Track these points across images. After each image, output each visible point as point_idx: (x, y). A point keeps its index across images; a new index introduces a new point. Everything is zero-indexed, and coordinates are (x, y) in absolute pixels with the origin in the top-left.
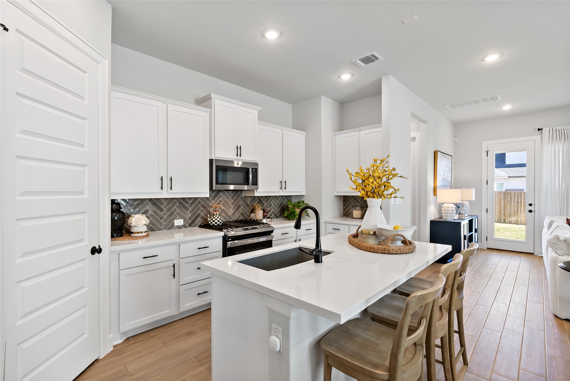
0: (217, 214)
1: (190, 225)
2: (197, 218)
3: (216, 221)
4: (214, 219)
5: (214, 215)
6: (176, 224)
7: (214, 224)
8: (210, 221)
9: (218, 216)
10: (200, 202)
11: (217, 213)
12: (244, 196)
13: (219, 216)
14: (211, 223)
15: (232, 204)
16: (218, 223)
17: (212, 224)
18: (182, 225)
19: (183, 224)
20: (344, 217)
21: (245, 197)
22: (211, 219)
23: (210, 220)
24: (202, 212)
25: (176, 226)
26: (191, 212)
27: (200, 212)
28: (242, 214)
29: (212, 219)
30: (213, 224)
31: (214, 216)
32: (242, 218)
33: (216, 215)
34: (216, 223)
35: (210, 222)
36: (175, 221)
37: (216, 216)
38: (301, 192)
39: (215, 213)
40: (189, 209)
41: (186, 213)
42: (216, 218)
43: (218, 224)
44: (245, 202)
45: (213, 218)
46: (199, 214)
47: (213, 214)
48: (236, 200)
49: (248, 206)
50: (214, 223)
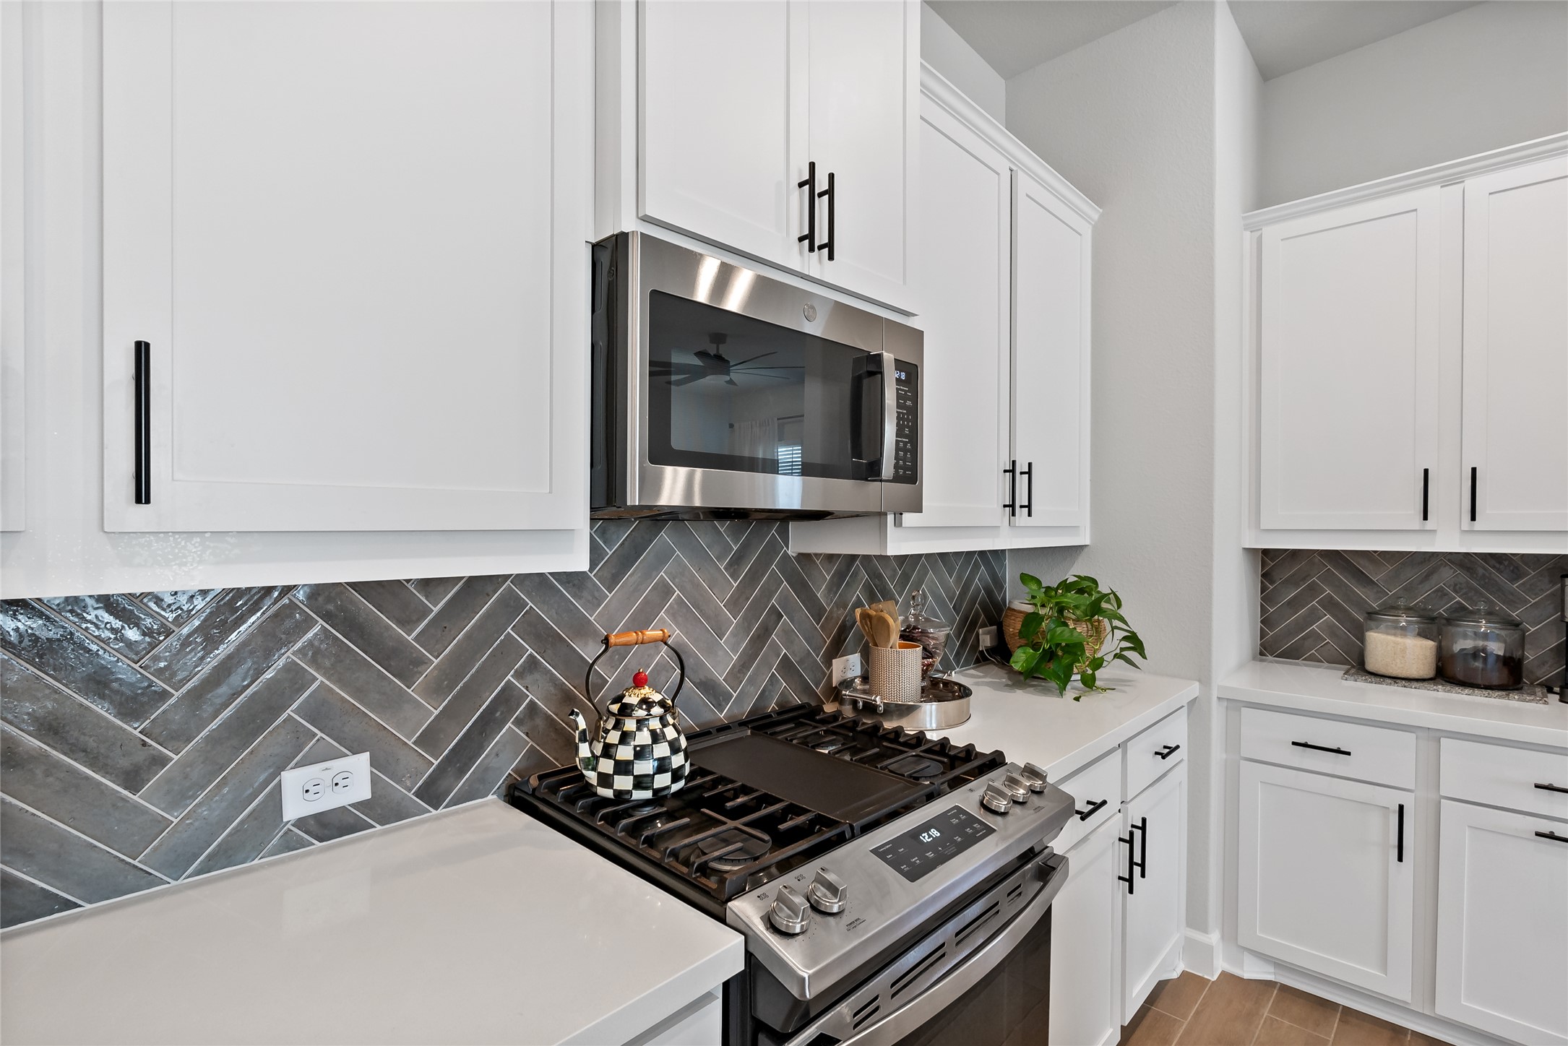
0: (646, 702)
1: (432, 794)
2: (488, 724)
3: (644, 767)
4: (625, 753)
5: (626, 710)
6: (294, 808)
7: (629, 792)
8: (592, 763)
9: (655, 724)
10: (511, 605)
11: (646, 691)
12: (800, 555)
13: (662, 718)
14: (605, 780)
15: (734, 605)
16: (663, 780)
17: (608, 793)
18: (360, 805)
19: (367, 795)
20: (1270, 658)
21: (805, 558)
22: (598, 748)
23: (596, 758)
24: (529, 679)
25: (300, 823)
26: (436, 689)
27: (518, 675)
28: (786, 665)
29: (608, 751)
30: (621, 796)
31: (630, 725)
32: (786, 692)
33: (641, 713)
34: (640, 783)
35: (592, 776)
36: (292, 779)
37: (641, 723)
38: (1074, 529)
39: (632, 699)
40: (422, 662)
41: (393, 703)
42: (643, 738)
43: (656, 792)
44: (802, 588)
45: (614, 737)
46: (507, 699)
47: (615, 708)
48: (753, 577)
49: (818, 612)
50: (624, 783)
